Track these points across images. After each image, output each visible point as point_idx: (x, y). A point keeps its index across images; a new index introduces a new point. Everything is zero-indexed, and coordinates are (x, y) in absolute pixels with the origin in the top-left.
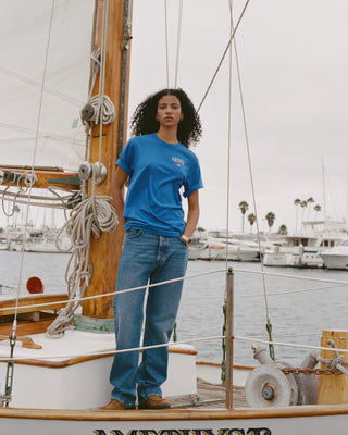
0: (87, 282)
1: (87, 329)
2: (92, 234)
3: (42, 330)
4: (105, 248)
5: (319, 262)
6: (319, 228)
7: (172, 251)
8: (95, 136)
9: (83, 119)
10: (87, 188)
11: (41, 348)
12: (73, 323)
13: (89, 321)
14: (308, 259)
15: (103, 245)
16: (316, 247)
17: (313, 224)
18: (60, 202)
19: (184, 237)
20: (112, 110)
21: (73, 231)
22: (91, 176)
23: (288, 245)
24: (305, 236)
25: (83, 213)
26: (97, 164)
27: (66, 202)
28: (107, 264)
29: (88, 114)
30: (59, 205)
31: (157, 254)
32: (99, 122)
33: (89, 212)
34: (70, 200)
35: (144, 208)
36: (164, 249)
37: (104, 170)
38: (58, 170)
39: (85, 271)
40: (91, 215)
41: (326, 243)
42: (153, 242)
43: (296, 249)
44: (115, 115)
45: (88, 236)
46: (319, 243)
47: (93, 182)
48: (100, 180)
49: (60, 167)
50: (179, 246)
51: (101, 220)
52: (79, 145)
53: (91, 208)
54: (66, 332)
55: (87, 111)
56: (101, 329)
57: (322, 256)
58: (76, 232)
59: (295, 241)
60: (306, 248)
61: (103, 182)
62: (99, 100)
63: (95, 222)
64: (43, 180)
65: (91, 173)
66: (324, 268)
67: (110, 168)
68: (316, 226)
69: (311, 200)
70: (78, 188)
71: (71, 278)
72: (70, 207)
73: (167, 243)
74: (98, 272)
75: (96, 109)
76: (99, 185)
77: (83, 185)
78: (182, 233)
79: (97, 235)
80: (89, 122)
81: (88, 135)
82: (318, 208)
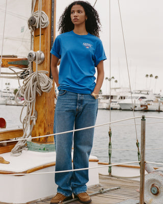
0: (34, 122)
1: (35, 150)
2: (37, 94)
3: (9, 151)
4: (45, 102)
5: (118, 107)
6: (118, 90)
7: (86, 102)
8: (37, 35)
9: (29, 25)
10: (32, 66)
11: (9, 163)
12: (26, 146)
13: (36, 145)
14: (113, 105)
15: (43, 100)
16: (117, 100)
17: (115, 89)
18: (16, 75)
19: (93, 94)
20: (47, 19)
21: (25, 92)
22: (35, 59)
23: (104, 99)
24: (112, 95)
25: (31, 82)
26: (38, 52)
27: (19, 75)
28: (46, 111)
29: (32, 22)
30: (15, 77)
31: (76, 105)
32: (39, 27)
33: (35, 80)
34: (22, 74)
35: (69, 77)
36: (81, 102)
37: (43, 55)
38: (14, 57)
39: (33, 116)
40: (36, 83)
41: (122, 98)
42: (74, 97)
43: (108, 101)
44: (49, 23)
45: (35, 95)
46: (118, 97)
47: (37, 63)
48: (40, 61)
49: (15, 55)
50: (90, 99)
51: (42, 85)
52: (26, 42)
53: (36, 78)
54: (23, 151)
55: (32, 20)
56: (44, 149)
57: (119, 104)
58: (27, 93)
59: (107, 97)
60: (112, 100)
61: (43, 62)
62: (39, 14)
63: (38, 87)
64: (5, 63)
65: (35, 57)
66: (120, 109)
67: (46, 54)
68: (116, 90)
69: (113, 78)
70: (26, 66)
71: (24, 120)
72: (22, 78)
73: (83, 98)
74: (41, 116)
75: (37, 19)
76: (40, 65)
77: (30, 65)
78: (92, 91)
79: (40, 94)
80: (33, 27)
81: (32, 35)
82: (116, 81)
